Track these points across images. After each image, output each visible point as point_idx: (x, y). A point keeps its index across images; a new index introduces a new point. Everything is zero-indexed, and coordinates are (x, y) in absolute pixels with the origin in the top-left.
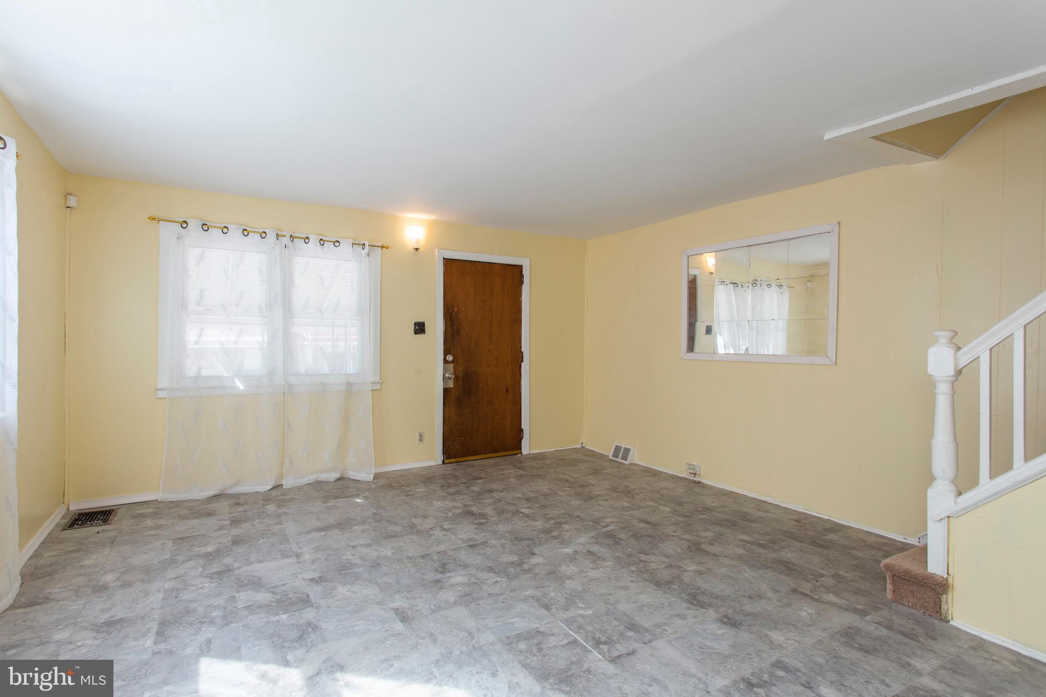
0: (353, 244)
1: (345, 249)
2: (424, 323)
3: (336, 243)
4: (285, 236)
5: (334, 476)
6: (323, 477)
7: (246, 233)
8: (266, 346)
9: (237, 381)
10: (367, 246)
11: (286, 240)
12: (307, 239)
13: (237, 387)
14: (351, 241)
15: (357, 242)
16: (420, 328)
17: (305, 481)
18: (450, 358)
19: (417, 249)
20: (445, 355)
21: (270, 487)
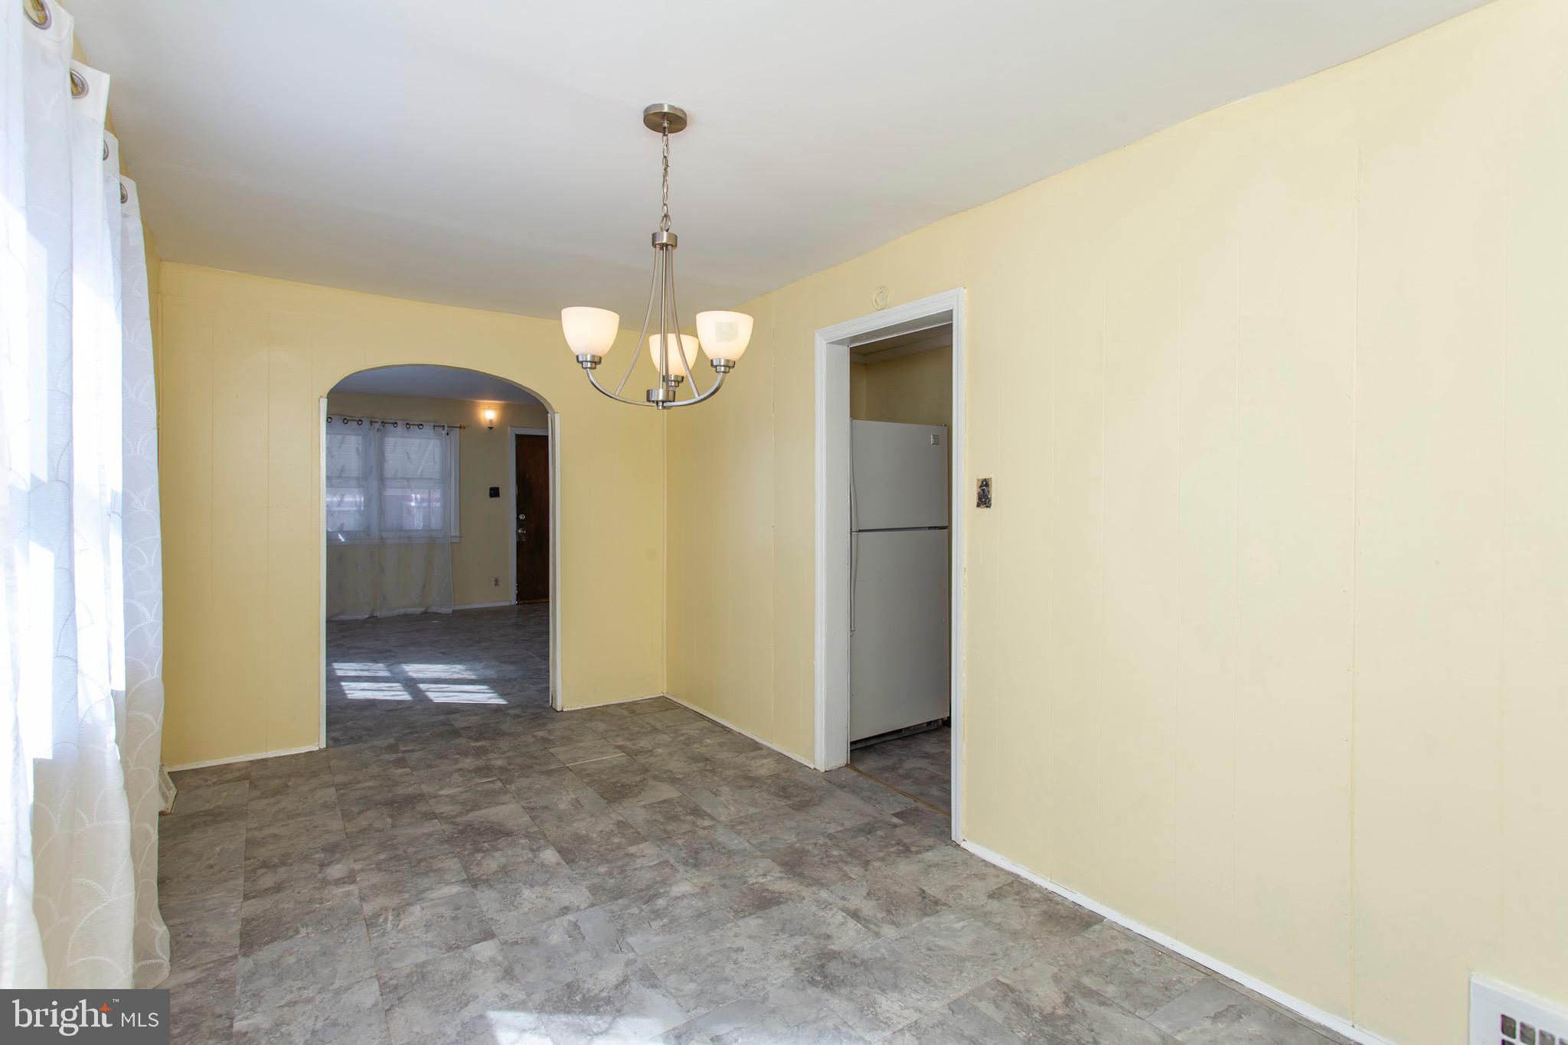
0: (434, 426)
1: (428, 430)
2: (498, 488)
3: (420, 426)
4: (377, 422)
5: (420, 610)
6: (410, 611)
7: (346, 421)
8: (362, 509)
9: (340, 535)
10: (446, 427)
11: (377, 426)
12: (395, 424)
13: (340, 539)
14: (433, 424)
15: (438, 424)
16: (495, 492)
17: (395, 613)
18: (522, 517)
19: (491, 428)
20: (518, 515)
21: (367, 616)
